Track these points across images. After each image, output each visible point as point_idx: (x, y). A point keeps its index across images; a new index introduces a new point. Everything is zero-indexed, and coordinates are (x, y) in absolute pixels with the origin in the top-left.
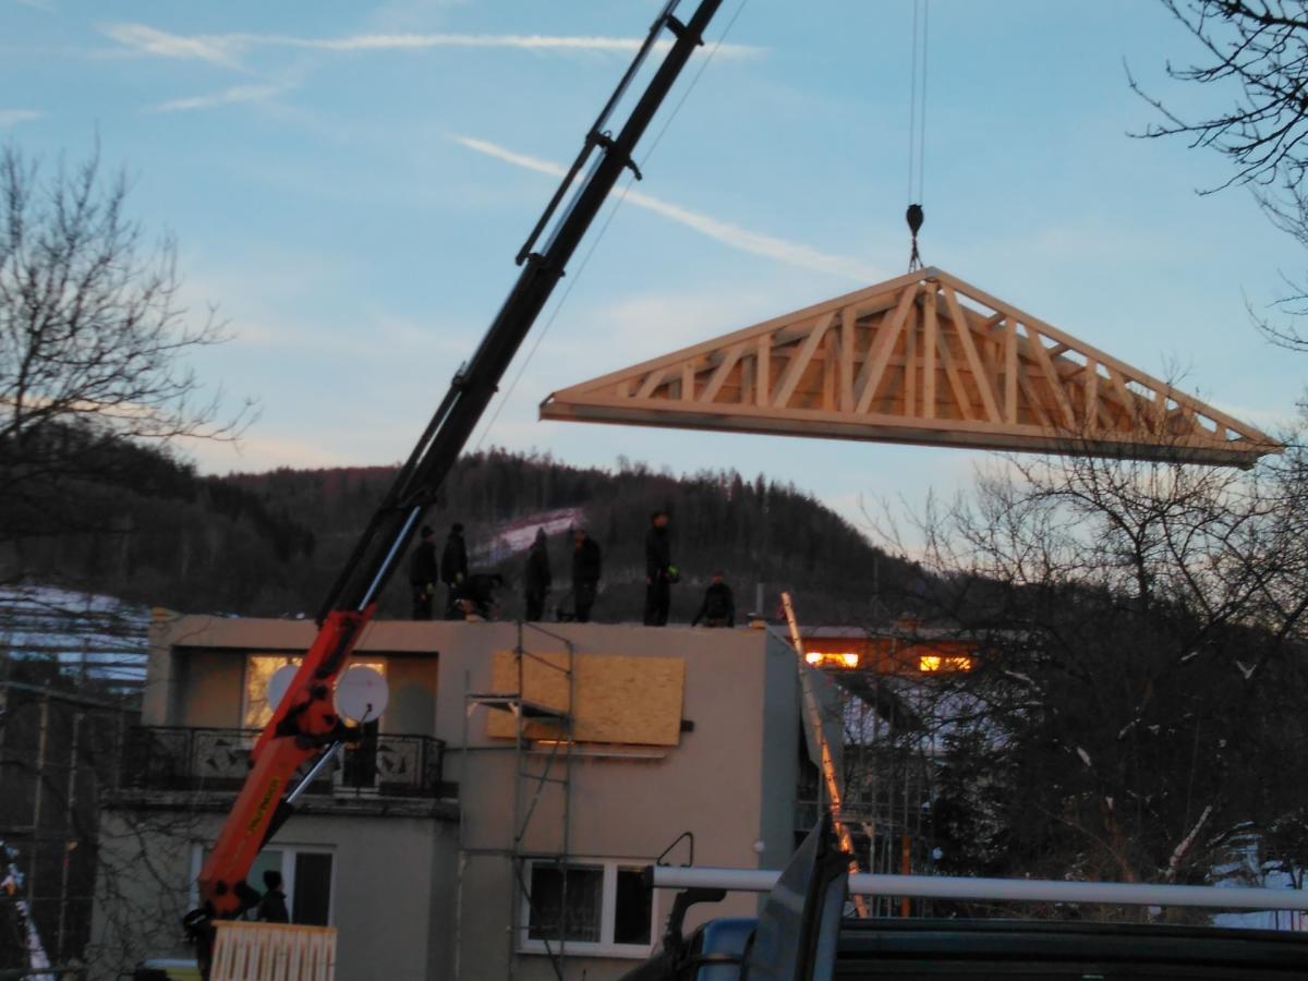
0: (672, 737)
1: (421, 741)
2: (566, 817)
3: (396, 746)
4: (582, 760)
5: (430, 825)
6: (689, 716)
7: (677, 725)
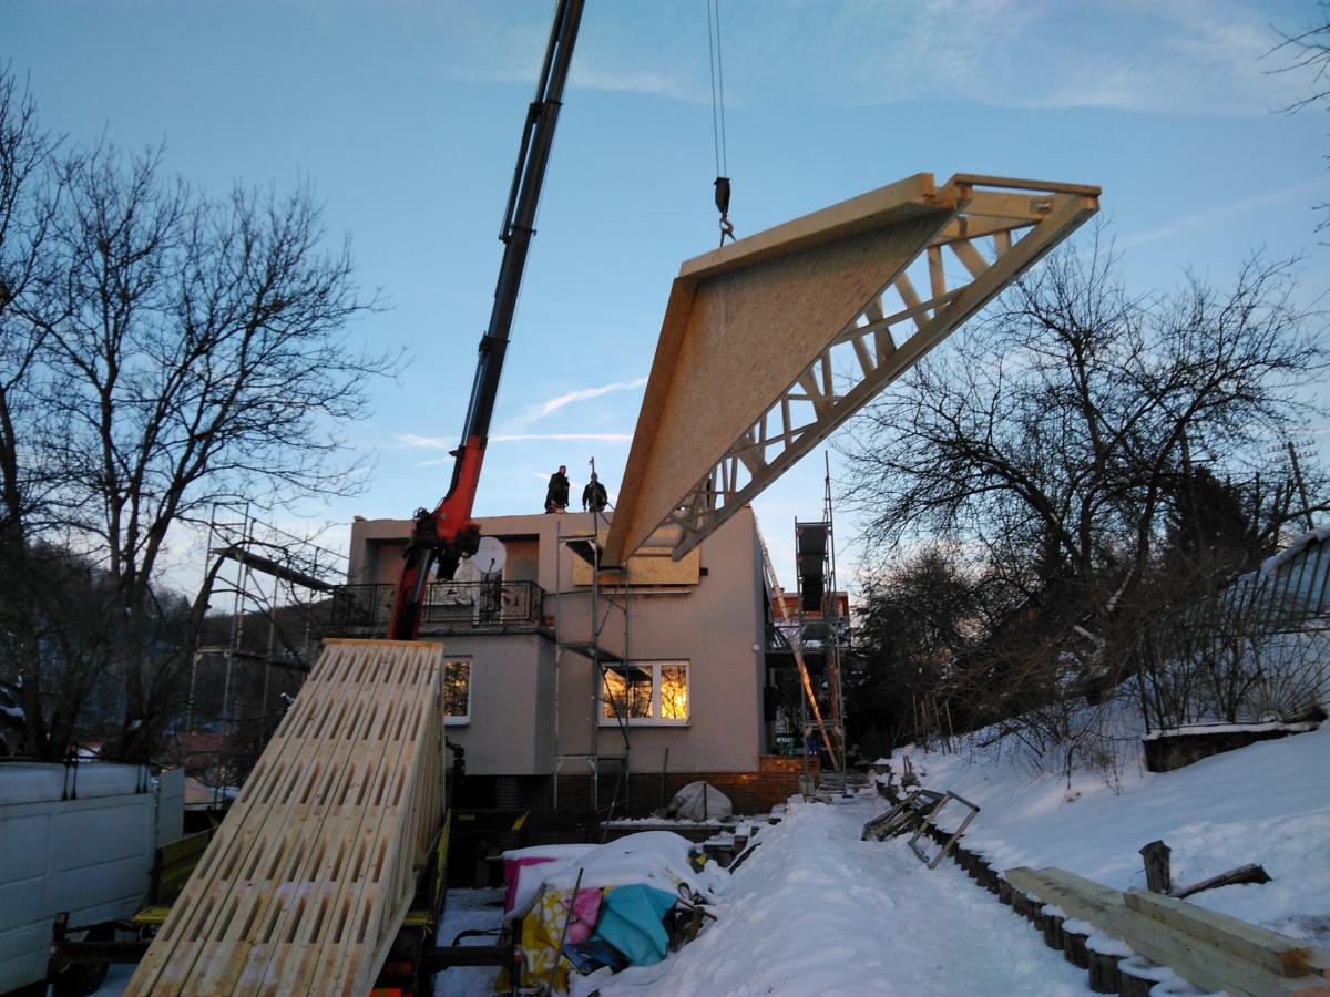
0: (694, 579)
1: (528, 585)
2: (626, 634)
3: (511, 589)
4: (635, 597)
5: (536, 639)
6: (704, 566)
7: (698, 572)
